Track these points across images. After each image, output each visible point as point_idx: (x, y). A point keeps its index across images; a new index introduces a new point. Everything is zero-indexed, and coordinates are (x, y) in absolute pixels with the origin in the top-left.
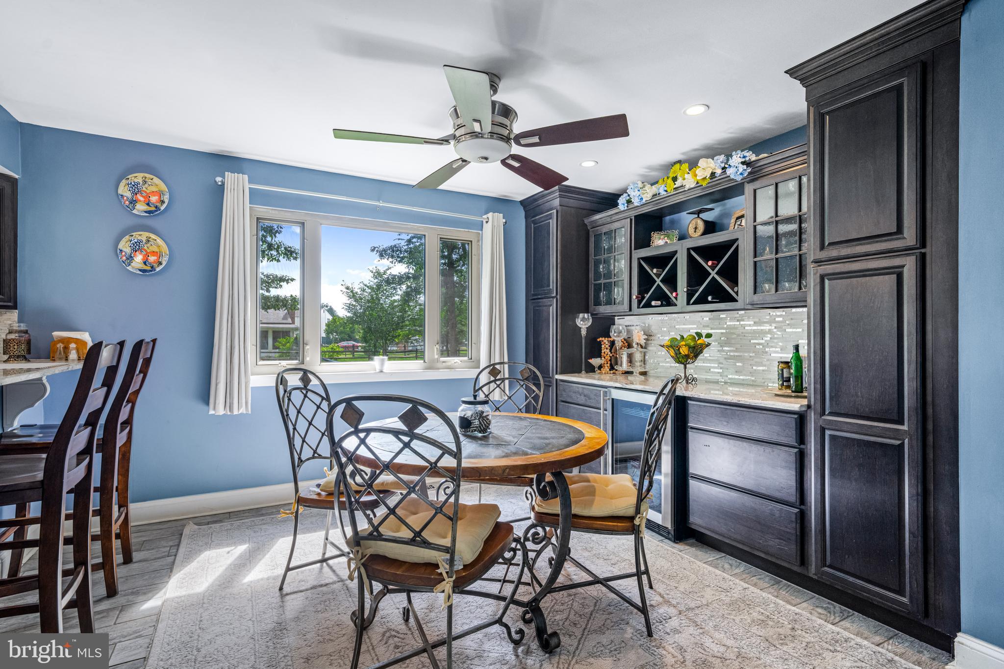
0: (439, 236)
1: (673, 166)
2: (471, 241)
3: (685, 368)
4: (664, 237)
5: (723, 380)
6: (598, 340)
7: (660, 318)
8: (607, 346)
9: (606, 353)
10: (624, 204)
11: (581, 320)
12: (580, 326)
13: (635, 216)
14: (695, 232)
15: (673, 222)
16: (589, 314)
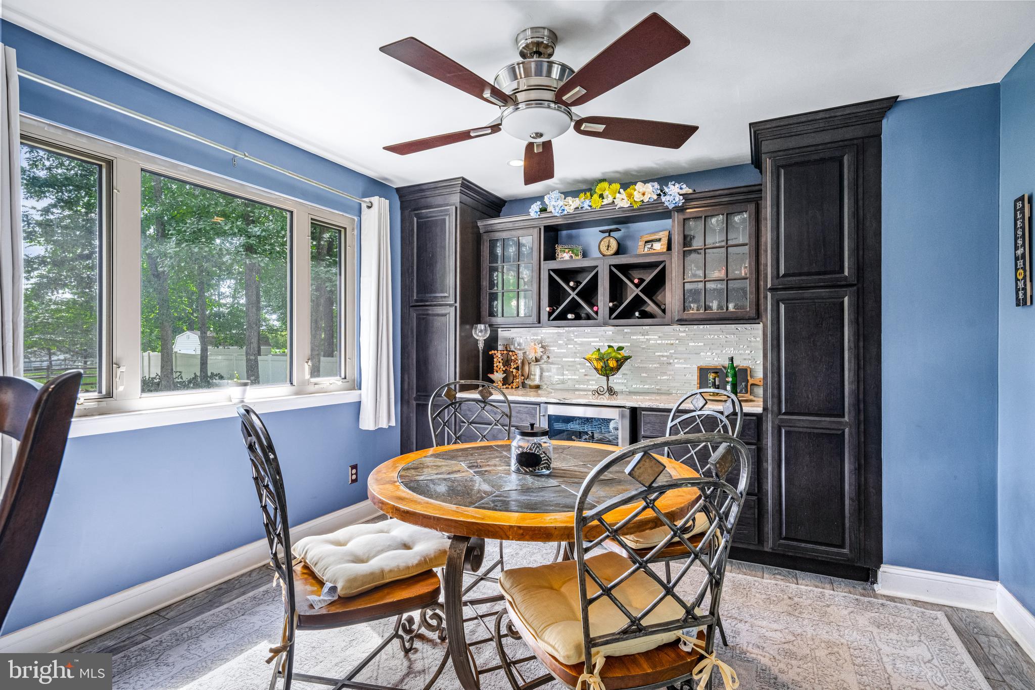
0: (311, 216)
1: (598, 183)
2: (345, 229)
3: (608, 380)
4: (569, 251)
5: (627, 390)
6: (490, 353)
7: (556, 331)
8: (500, 360)
9: (499, 367)
10: (536, 212)
11: (480, 332)
12: (477, 338)
13: (545, 227)
14: (608, 249)
15: (570, 237)
16: (487, 326)
